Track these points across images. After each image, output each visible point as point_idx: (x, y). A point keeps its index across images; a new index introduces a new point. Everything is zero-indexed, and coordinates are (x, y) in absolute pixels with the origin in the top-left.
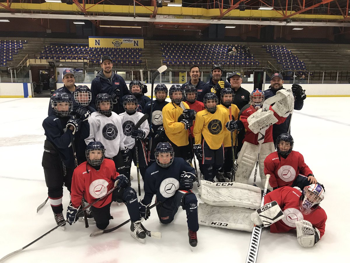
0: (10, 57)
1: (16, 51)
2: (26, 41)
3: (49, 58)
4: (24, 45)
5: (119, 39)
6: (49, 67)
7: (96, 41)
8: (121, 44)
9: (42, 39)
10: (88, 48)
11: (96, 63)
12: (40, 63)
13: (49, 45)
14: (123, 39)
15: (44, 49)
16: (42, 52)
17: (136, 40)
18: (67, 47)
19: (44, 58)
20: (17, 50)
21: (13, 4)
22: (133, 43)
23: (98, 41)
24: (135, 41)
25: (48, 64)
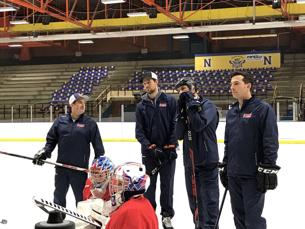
0: (90, 90)
1: (98, 81)
2: (112, 67)
3: (137, 89)
4: (109, 72)
5: (241, 55)
6: (134, 101)
7: (205, 60)
8: (243, 63)
9: (133, 63)
10: (192, 72)
11: (207, 93)
12: (123, 96)
13: (140, 71)
14: (247, 55)
15: (133, 76)
16: (130, 81)
17: (267, 55)
18: (163, 72)
19: (130, 89)
20: (100, 79)
21: (95, 21)
22: (262, 60)
23: (208, 61)
24: (265, 58)
25: (134, 97)
